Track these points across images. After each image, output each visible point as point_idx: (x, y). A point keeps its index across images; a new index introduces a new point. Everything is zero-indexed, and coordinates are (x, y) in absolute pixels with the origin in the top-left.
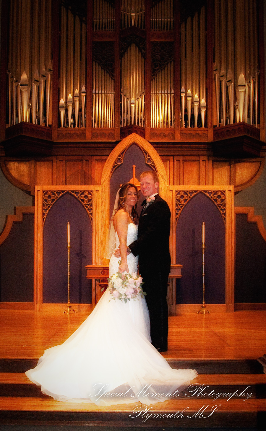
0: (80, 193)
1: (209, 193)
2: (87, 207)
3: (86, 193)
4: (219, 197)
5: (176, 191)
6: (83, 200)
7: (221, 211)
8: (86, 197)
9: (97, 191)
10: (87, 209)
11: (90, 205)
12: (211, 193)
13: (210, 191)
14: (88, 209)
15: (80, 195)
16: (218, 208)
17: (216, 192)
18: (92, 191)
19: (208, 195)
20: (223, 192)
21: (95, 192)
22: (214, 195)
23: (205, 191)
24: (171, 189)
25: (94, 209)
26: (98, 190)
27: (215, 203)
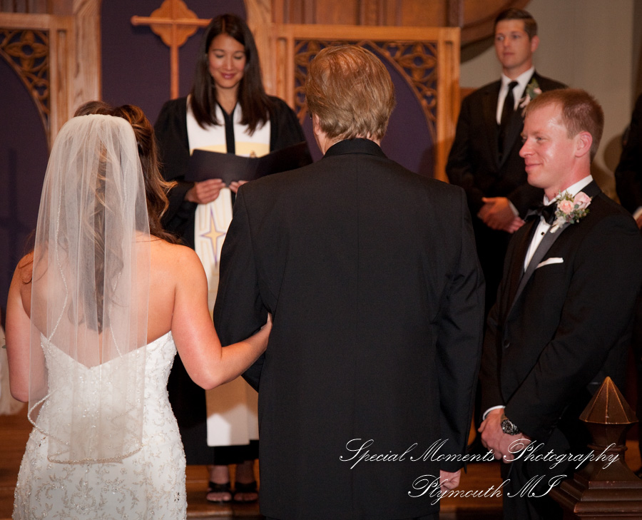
0: (9, 36)
1: (389, 49)
2: (30, 80)
3: (29, 38)
4: (419, 60)
5: (297, 42)
6: (18, 60)
7: (424, 102)
8: (27, 49)
9: (62, 35)
10: (29, 85)
11: (40, 74)
12: (397, 48)
13: (393, 42)
14: (36, 87)
15: (10, 42)
16: (413, 94)
17: (409, 47)
18: (46, 33)
19: (387, 54)
20: (430, 48)
21: (53, 36)
22: (403, 54)
23: (381, 44)
24: (283, 34)
25: (53, 86)
26: (65, 31)
27: (408, 78)
